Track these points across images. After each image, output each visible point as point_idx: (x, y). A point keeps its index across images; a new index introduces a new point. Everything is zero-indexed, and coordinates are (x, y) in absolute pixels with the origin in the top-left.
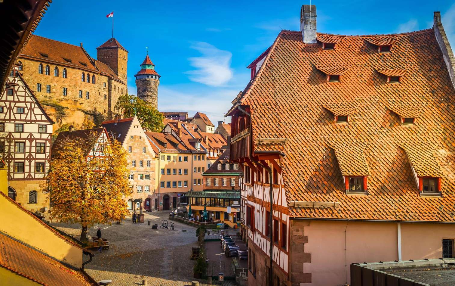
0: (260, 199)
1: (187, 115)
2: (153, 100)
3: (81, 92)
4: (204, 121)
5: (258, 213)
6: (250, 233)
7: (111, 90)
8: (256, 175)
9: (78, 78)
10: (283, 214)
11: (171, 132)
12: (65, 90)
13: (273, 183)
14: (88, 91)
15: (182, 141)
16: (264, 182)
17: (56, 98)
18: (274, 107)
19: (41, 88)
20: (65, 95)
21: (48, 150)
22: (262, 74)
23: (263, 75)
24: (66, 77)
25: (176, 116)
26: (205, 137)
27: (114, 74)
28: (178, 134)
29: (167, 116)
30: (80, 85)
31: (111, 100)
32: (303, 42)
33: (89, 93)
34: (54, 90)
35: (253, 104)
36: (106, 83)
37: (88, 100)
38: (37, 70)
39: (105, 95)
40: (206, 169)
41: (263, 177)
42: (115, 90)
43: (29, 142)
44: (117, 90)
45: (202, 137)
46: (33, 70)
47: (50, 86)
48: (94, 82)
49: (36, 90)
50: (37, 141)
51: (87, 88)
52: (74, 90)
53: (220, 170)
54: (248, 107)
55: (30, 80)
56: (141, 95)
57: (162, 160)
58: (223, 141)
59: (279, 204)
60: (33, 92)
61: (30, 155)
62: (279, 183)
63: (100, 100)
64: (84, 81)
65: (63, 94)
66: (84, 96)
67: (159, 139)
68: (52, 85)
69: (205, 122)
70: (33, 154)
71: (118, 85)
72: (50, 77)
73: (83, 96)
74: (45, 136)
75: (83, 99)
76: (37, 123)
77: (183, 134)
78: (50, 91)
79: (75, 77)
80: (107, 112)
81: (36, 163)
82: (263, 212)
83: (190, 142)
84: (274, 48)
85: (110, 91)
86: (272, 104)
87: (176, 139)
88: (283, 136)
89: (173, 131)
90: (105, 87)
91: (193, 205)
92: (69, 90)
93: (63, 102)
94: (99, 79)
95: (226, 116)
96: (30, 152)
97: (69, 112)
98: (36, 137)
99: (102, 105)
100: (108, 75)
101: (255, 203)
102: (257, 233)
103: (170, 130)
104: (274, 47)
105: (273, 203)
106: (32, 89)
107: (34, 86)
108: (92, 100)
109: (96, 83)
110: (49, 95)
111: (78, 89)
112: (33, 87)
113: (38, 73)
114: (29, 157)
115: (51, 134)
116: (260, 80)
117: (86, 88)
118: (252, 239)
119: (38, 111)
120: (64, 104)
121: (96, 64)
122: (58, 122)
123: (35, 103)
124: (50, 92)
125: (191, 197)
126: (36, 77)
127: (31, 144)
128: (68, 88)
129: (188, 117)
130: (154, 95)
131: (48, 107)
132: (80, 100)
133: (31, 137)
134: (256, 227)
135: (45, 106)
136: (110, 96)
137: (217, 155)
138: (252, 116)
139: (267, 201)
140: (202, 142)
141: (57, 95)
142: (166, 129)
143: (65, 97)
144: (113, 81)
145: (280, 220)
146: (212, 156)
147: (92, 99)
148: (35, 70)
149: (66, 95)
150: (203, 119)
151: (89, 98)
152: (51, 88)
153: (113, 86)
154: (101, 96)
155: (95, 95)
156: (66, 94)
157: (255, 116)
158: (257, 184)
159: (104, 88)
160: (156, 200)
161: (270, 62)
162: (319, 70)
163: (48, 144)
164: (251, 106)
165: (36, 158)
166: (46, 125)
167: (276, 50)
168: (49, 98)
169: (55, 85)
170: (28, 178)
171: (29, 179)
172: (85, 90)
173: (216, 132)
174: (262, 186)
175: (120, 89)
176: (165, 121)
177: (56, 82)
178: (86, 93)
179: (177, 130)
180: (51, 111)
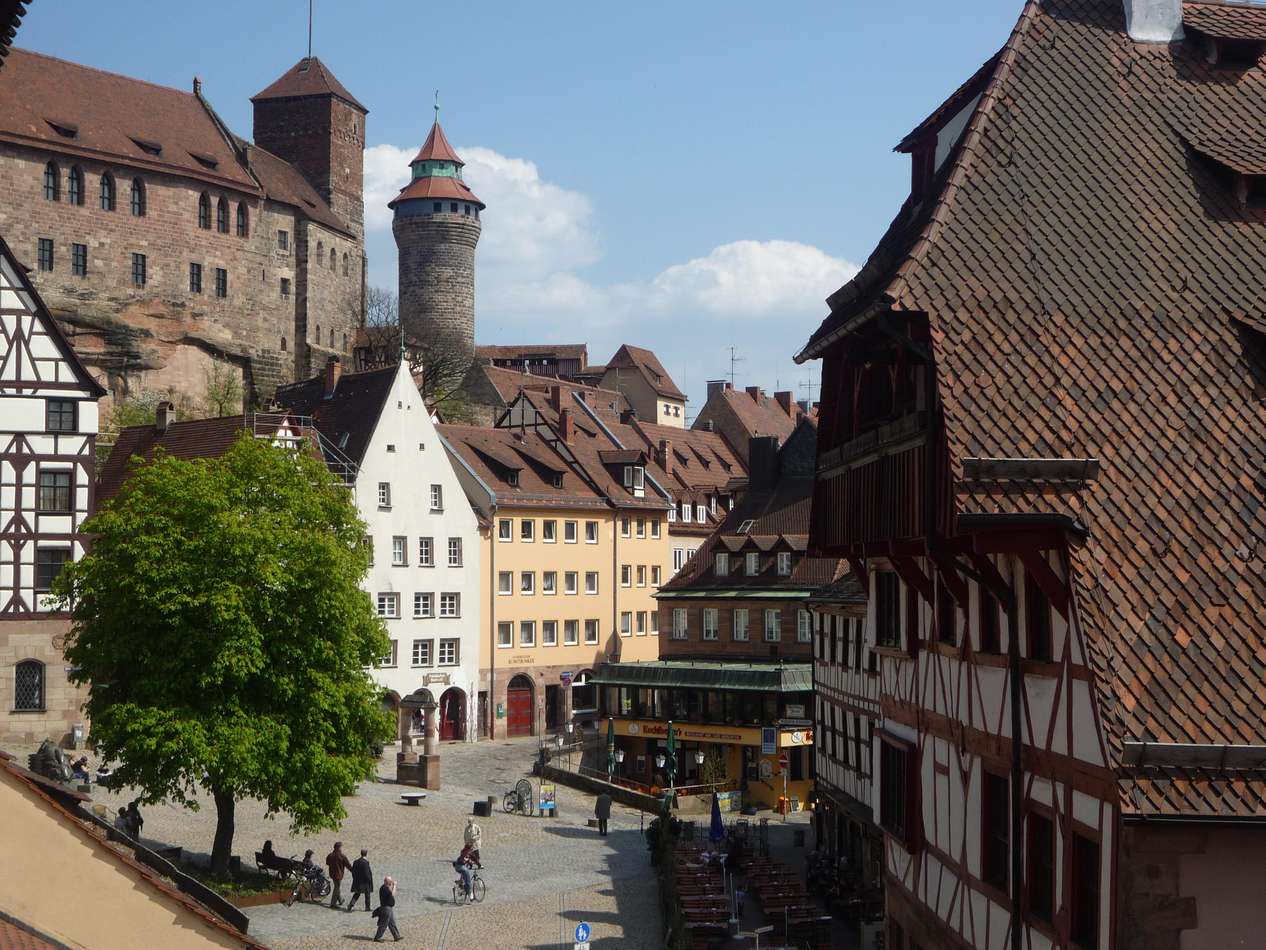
0: (950, 721)
1: (582, 358)
2: (460, 299)
3: (196, 269)
4: (649, 378)
5: (941, 779)
6: (897, 859)
7: (307, 261)
8: (927, 615)
9: (186, 216)
10: (1077, 796)
11: (536, 425)
12: (140, 262)
13: (1023, 653)
14: (222, 264)
15: (576, 462)
16: (976, 645)
17: (106, 295)
18: (1027, 317)
19: (51, 257)
20: (140, 280)
21: (82, 498)
22: (971, 172)
23: (976, 179)
24: (142, 213)
25: (545, 362)
26: (663, 444)
27: (316, 199)
28: (560, 430)
29: (509, 363)
30: (192, 242)
31: (305, 299)
32: (1128, 37)
33: (224, 271)
34: (99, 263)
35: (940, 303)
36: (285, 233)
37: (223, 301)
38: (39, 188)
39: (285, 281)
40: (669, 574)
41: (969, 623)
42: (319, 262)
43: (15, 469)
44: (326, 260)
45: (651, 445)
46: (25, 188)
47: (85, 247)
48: (243, 230)
49: (35, 266)
50: (44, 465)
51: (218, 253)
52: (169, 260)
53: (722, 578)
54: (920, 318)
55: (11, 225)
56: (415, 279)
57: (501, 536)
58: (730, 458)
59: (1059, 746)
60: (28, 271)
61: (18, 520)
62: (1057, 657)
63: (265, 300)
64: (207, 226)
65: (129, 277)
66: (209, 284)
67: (490, 454)
68: (92, 243)
69: (653, 383)
70: (29, 517)
71: (330, 240)
72: (84, 211)
73: (203, 286)
74: (71, 445)
75: (206, 297)
76: (41, 392)
77: (580, 432)
78: (85, 267)
79: (175, 213)
80: (291, 345)
81: (39, 551)
82: (965, 777)
83: (606, 466)
84: (1010, 61)
85: (301, 263)
86: (1020, 306)
87: (554, 450)
88: (1076, 449)
89: (540, 421)
90: (285, 248)
91: (620, 716)
92: (154, 263)
93: (133, 309)
94: (260, 220)
95: (799, 360)
96: (18, 509)
97: (153, 346)
98: (38, 450)
99: (275, 320)
100: (295, 201)
101: (927, 731)
102: (933, 866)
103: (530, 418)
104: (1011, 57)
105: (1026, 740)
106: (22, 260)
107: (29, 247)
108: (237, 302)
109: (251, 233)
110: (80, 284)
111: (187, 257)
112: (26, 253)
113: (41, 199)
114: (12, 530)
115: (91, 437)
116: (962, 196)
117: (216, 252)
118: (909, 885)
119: (43, 345)
120: (134, 318)
121: (249, 159)
122: (113, 387)
123: (34, 315)
124: (85, 273)
125: (615, 685)
126: (35, 214)
127: (19, 477)
128: (151, 256)
129: (589, 364)
130: (459, 280)
131: (78, 330)
132: (195, 303)
133: (19, 449)
134: (929, 836)
135: (69, 328)
136: (302, 283)
137: (709, 515)
138: (938, 358)
139: (993, 730)
140: (652, 463)
141: (112, 282)
142: (516, 411)
143: (141, 292)
144: (311, 227)
145: (1063, 818)
146: (687, 519)
147: (237, 297)
148: (32, 187)
149: (144, 282)
150: (645, 372)
151: (225, 291)
152: (89, 257)
153: (312, 244)
154: (269, 284)
155: (249, 279)
156: (144, 276)
157: (953, 359)
158: (933, 649)
159: (282, 252)
160: (482, 695)
161: (999, 122)
162: (1203, 155)
163: (82, 477)
164: (932, 316)
165: (41, 531)
166: (74, 402)
167: (1018, 71)
168: (82, 296)
169: (102, 245)
170: (11, 610)
171: (16, 616)
172: (209, 262)
173: (701, 425)
174: (964, 665)
175: (339, 255)
176: (505, 383)
177: (104, 233)
178: (215, 272)
179: (557, 416)
180: (89, 346)
